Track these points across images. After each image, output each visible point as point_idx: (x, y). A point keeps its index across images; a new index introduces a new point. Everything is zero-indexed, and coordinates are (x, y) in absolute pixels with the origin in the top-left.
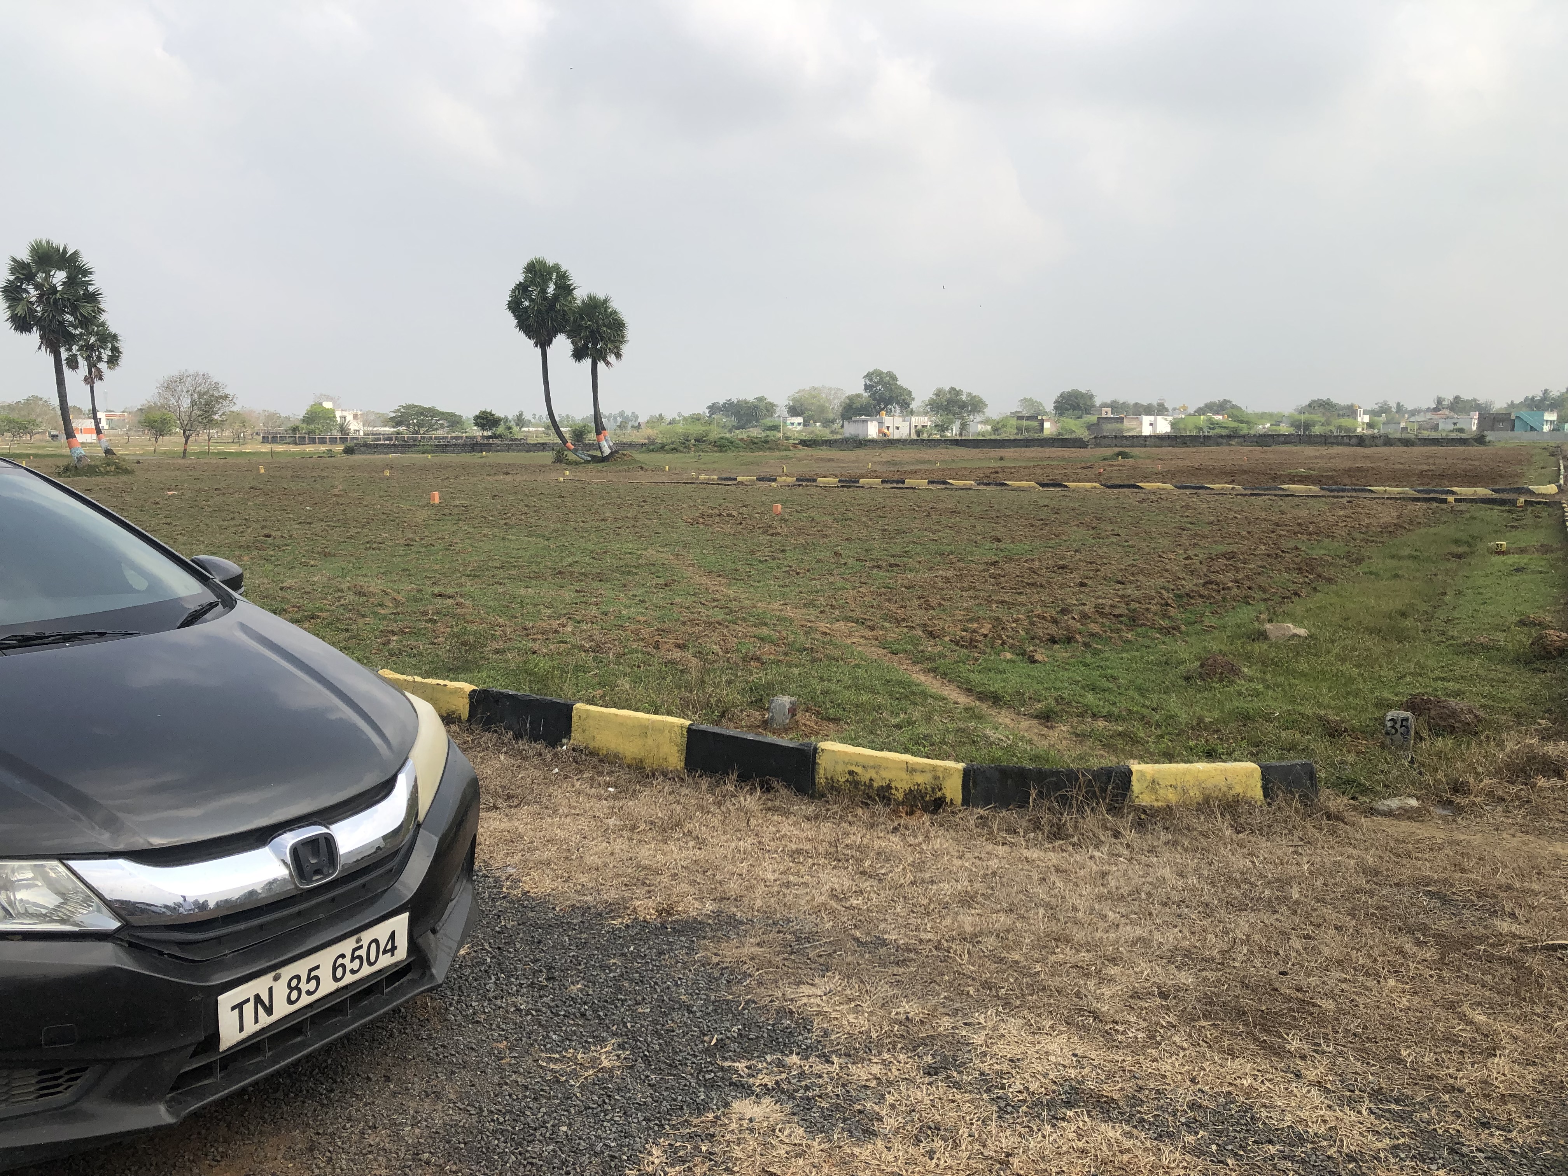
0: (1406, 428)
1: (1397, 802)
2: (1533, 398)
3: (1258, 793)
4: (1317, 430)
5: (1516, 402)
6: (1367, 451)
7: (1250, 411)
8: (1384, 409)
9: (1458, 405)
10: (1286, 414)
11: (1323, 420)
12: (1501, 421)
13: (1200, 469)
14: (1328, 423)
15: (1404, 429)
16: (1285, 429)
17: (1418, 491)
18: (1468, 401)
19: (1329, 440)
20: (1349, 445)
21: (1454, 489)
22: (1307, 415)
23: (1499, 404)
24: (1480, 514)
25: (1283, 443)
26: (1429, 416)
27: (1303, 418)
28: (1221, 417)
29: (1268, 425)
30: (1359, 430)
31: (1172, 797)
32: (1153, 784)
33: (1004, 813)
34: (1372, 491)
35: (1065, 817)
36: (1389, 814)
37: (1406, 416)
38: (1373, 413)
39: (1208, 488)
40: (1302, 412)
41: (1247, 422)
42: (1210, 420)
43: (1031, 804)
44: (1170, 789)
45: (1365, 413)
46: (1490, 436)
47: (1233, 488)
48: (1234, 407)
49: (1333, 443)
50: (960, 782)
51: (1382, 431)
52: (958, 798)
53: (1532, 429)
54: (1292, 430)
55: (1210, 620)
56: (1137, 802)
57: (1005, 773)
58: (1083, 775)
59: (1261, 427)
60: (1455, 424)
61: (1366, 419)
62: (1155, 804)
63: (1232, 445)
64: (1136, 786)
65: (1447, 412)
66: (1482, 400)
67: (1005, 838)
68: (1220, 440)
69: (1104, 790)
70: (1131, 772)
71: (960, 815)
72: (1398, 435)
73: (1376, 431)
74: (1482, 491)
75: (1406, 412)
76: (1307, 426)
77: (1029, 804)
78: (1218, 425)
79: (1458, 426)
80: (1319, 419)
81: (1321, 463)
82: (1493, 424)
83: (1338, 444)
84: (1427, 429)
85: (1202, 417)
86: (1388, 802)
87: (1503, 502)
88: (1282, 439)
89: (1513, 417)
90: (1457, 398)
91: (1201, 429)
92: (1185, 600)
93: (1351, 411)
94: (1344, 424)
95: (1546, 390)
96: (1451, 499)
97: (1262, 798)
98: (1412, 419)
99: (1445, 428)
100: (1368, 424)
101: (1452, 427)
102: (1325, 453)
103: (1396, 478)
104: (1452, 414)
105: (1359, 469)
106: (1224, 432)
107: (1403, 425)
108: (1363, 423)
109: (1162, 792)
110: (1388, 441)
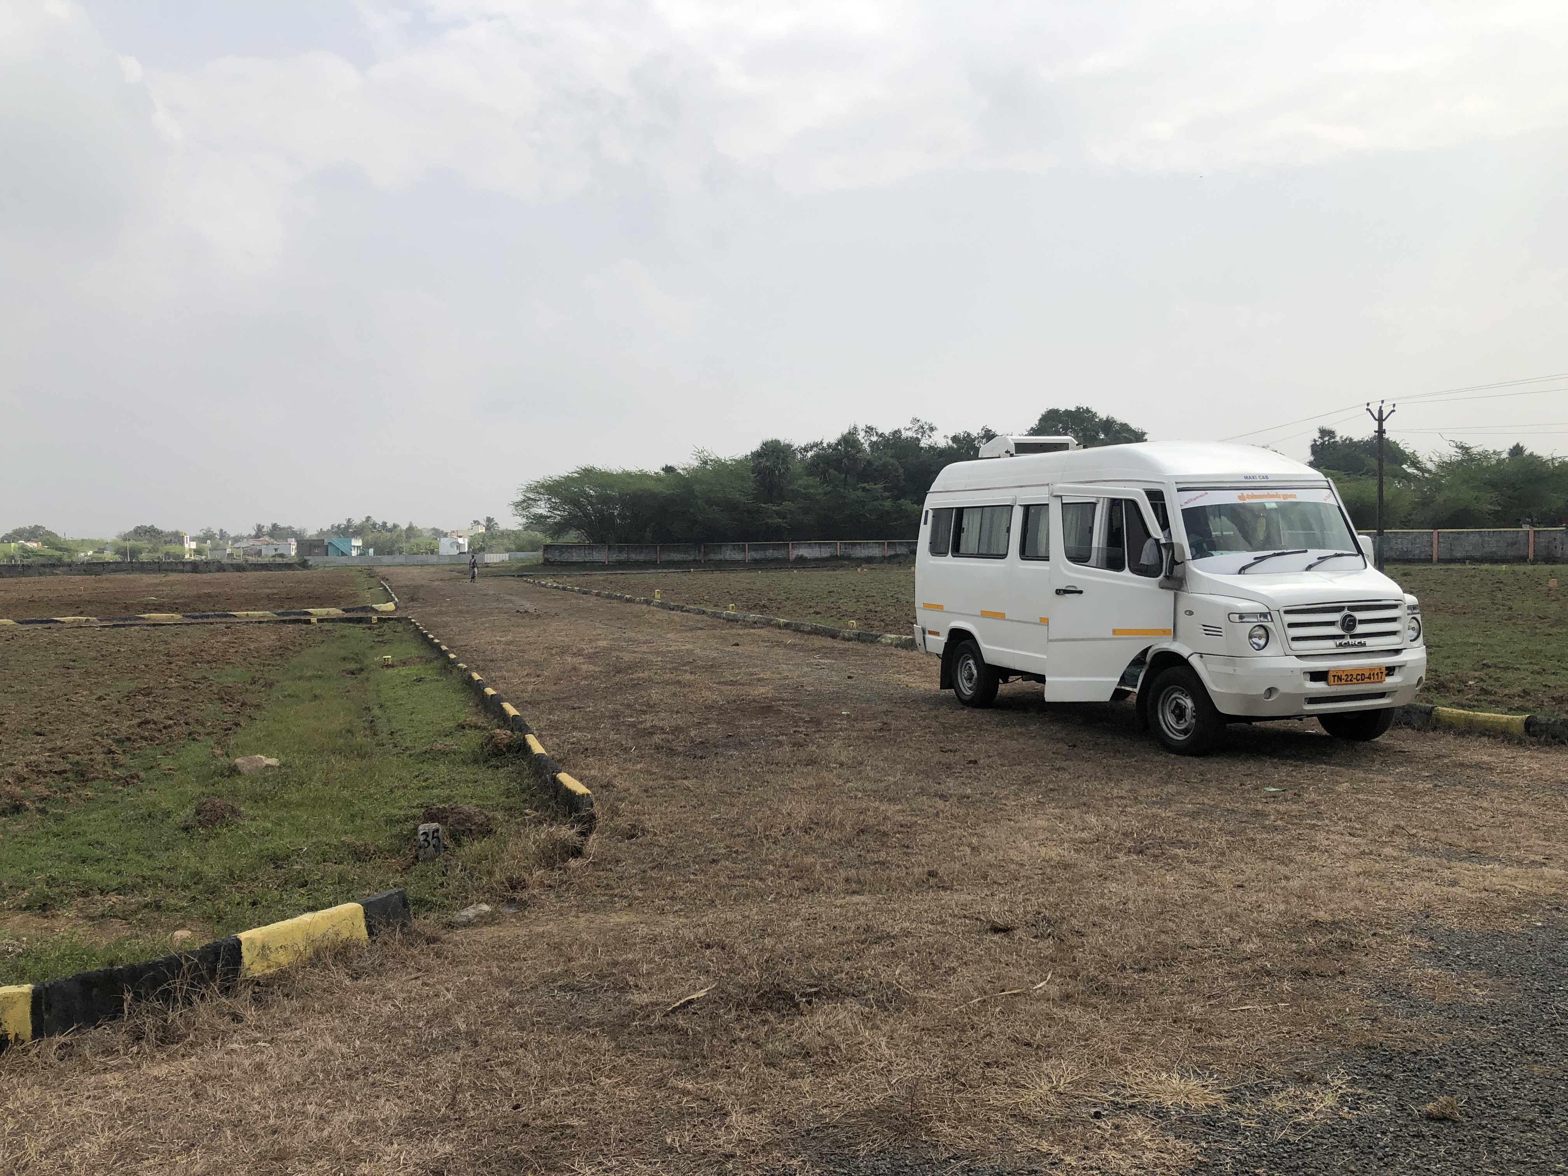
0: (232, 554)
1: (473, 911)
2: (339, 526)
3: (363, 933)
4: (144, 557)
5: (325, 529)
6: (206, 577)
7: (68, 538)
8: (208, 536)
9: (277, 532)
10: (109, 541)
11: (150, 546)
12: (315, 547)
13: (33, 601)
14: (155, 550)
15: (231, 555)
16: (109, 556)
17: (278, 614)
18: (284, 529)
19: (163, 567)
20: (183, 571)
21: (310, 610)
22: (132, 542)
23: (311, 532)
24: (347, 632)
25: (115, 571)
26: (251, 542)
27: (128, 544)
28: (35, 545)
29: (90, 553)
30: (187, 556)
31: (283, 959)
32: (264, 950)
33: (94, 1033)
34: (235, 616)
35: (171, 1015)
36: (468, 924)
37: (230, 543)
38: (201, 540)
39: (57, 621)
40: (126, 538)
41: (67, 550)
42: (23, 549)
43: (126, 1012)
44: (281, 951)
45: (192, 539)
46: (312, 560)
47: (87, 620)
48: (50, 533)
49: (166, 570)
50: (28, 1009)
51: (209, 558)
52: (27, 1029)
53: (343, 554)
54: (118, 558)
55: (167, 763)
56: (249, 975)
57: (86, 982)
58: (187, 959)
59: (82, 554)
60: (276, 550)
61: (193, 545)
62: (267, 971)
63: (57, 574)
64: (247, 957)
65: (267, 538)
66: (296, 527)
67: (104, 1063)
68: (42, 569)
69: (213, 972)
70: (239, 943)
71: (34, 1051)
72: (228, 561)
73: (203, 557)
74: (335, 612)
75: (229, 538)
76: (134, 552)
77: (123, 1012)
78: (32, 551)
79: (279, 552)
80: (144, 546)
81: (166, 590)
82: (310, 550)
83: (172, 571)
84: (251, 555)
85: (13, 545)
86: (464, 913)
87: (360, 620)
88: (113, 567)
89: (326, 542)
90: (275, 526)
91: (13, 557)
92: (127, 744)
93: (178, 538)
94: (172, 551)
95: (349, 520)
96: (314, 620)
97: (367, 936)
98: (237, 545)
99: (268, 554)
100: (195, 551)
101: (274, 553)
102: (164, 580)
103: (251, 602)
104: (272, 540)
105: (209, 595)
106: (41, 561)
107: (229, 551)
108: (190, 550)
109: (272, 957)
110: (221, 567)
